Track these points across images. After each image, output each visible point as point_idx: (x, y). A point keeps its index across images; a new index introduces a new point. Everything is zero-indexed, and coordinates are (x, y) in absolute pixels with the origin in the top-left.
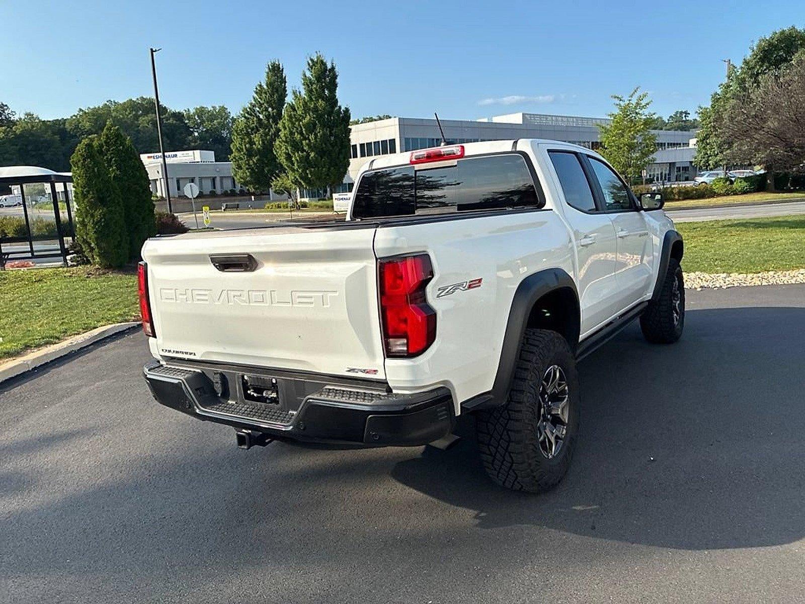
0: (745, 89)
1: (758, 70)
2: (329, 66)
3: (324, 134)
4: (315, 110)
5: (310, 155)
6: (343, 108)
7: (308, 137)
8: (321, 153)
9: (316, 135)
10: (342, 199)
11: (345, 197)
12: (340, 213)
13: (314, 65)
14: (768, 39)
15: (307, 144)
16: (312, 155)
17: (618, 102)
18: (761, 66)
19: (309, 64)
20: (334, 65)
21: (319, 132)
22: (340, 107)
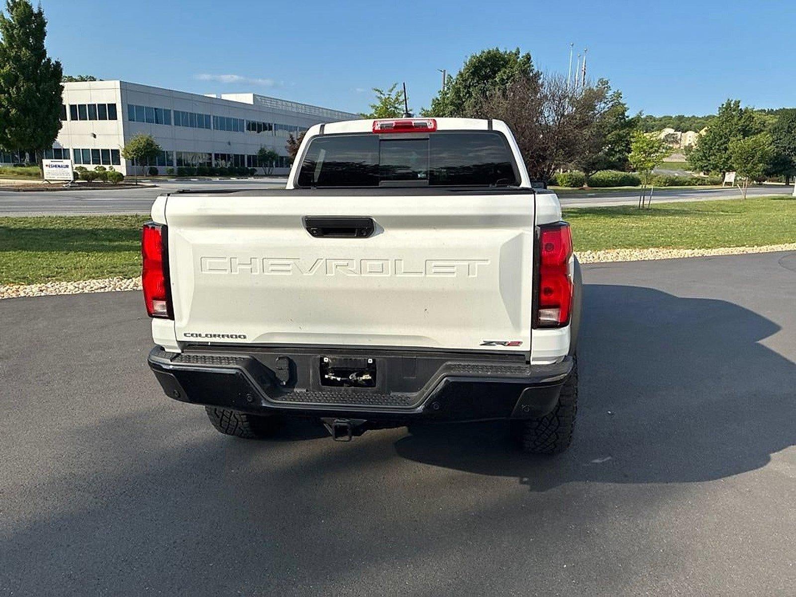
0: (459, 98)
1: (470, 83)
2: (35, 11)
3: (29, 88)
4: (17, 59)
5: (10, 112)
6: (53, 62)
7: (8, 91)
8: (24, 110)
9: (18, 89)
10: (56, 166)
11: (60, 164)
12: (52, 182)
13: (15, 6)
14: (478, 56)
15: (7, 99)
16: (13, 111)
17: (379, 95)
18: (473, 79)
19: (8, 4)
20: (42, 10)
21: (23, 86)
22: (49, 60)
